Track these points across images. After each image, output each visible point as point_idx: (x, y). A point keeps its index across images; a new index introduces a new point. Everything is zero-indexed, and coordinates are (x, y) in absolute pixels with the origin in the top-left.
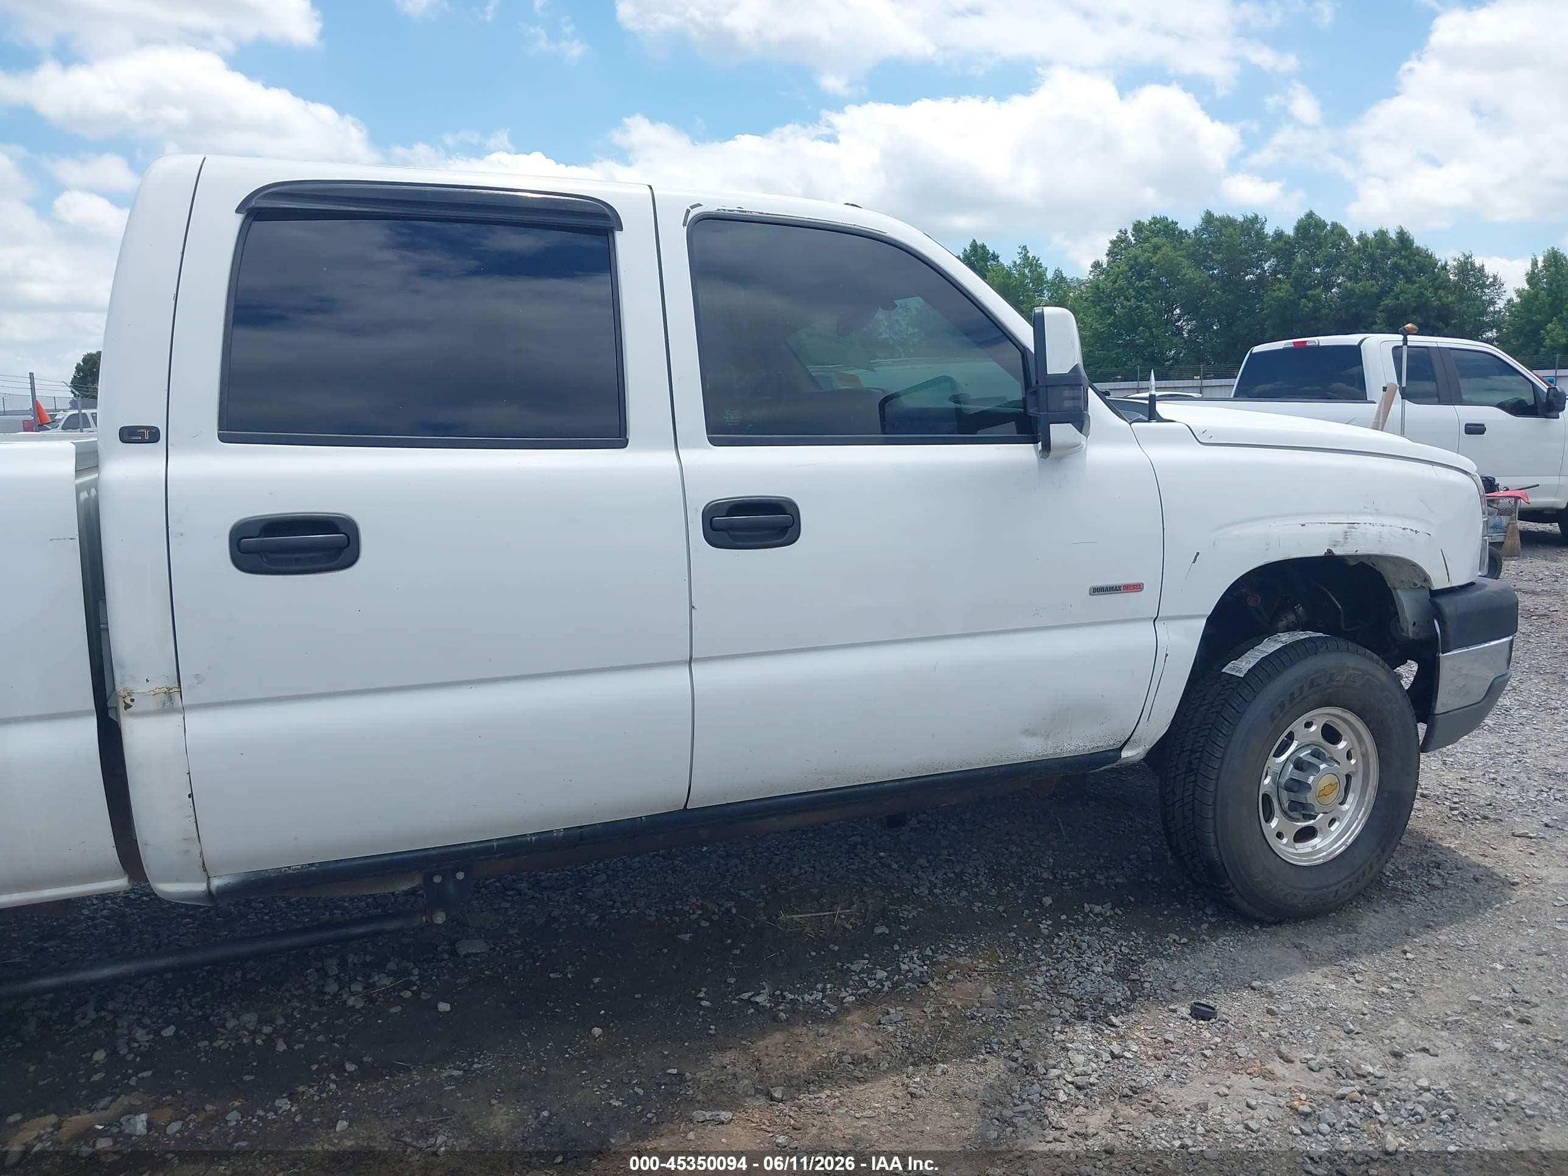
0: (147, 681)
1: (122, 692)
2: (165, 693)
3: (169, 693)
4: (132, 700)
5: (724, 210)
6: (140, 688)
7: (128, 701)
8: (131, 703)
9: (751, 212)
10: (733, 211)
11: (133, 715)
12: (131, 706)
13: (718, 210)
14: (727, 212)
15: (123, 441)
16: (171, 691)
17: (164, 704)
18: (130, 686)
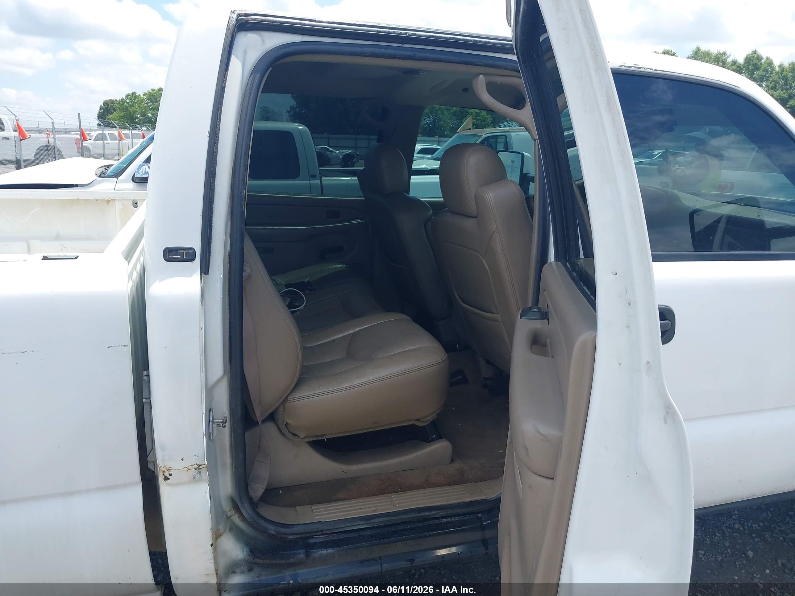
0: (182, 460)
1: (162, 468)
2: (196, 469)
3: (199, 469)
4: (170, 475)
5: (625, 66)
6: (176, 465)
7: (167, 474)
8: (169, 477)
9: (644, 68)
10: (631, 67)
11: (169, 485)
12: (169, 479)
13: (621, 66)
14: (627, 68)
15: (167, 260)
16: (200, 467)
17: (195, 477)
18: (169, 464)
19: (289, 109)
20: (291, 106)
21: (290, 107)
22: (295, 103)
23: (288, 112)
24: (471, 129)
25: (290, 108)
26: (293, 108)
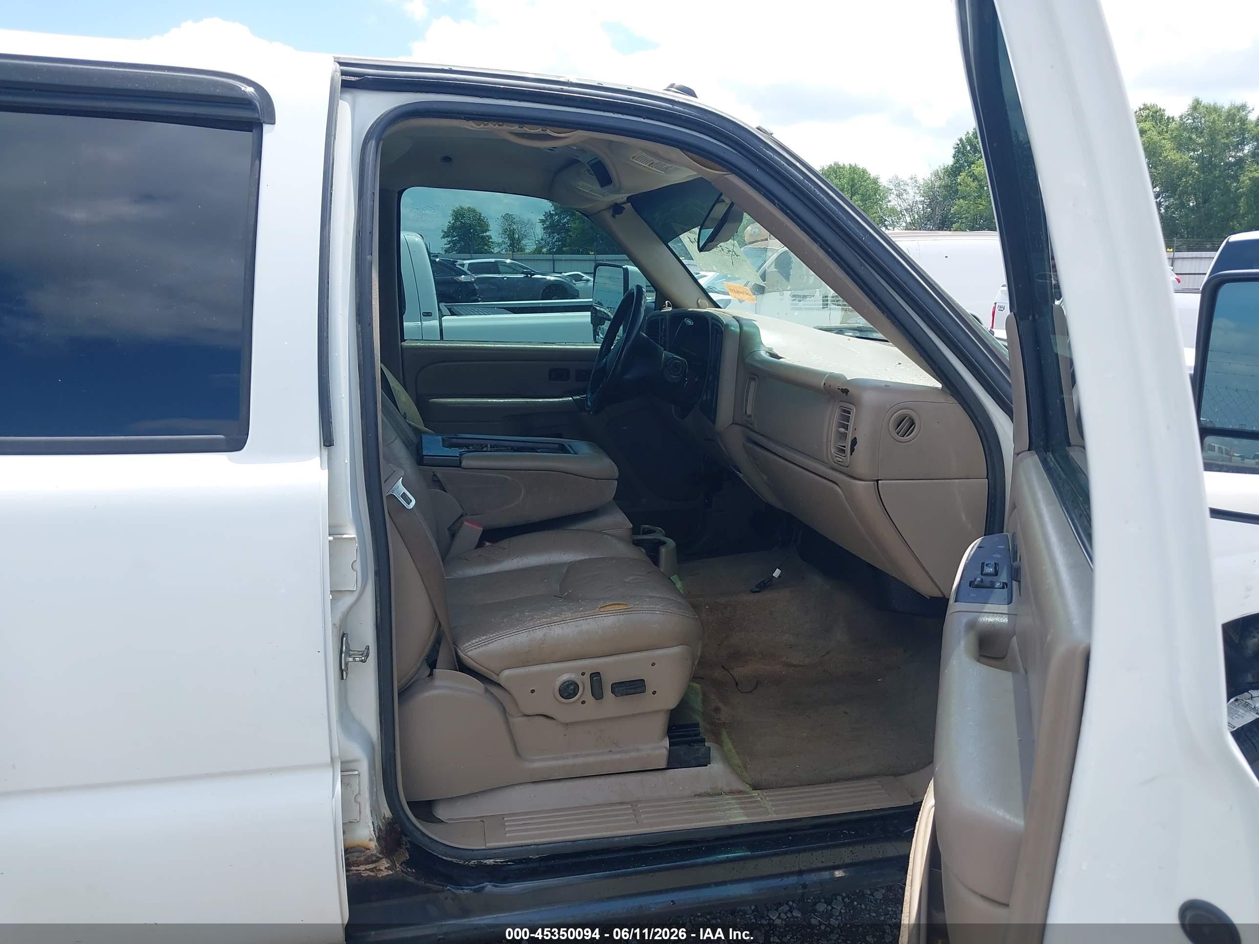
19: (543, 218)
20: (546, 213)
21: (544, 214)
22: (553, 208)
23: (543, 221)
24: (767, 240)
25: (544, 216)
26: (549, 215)
